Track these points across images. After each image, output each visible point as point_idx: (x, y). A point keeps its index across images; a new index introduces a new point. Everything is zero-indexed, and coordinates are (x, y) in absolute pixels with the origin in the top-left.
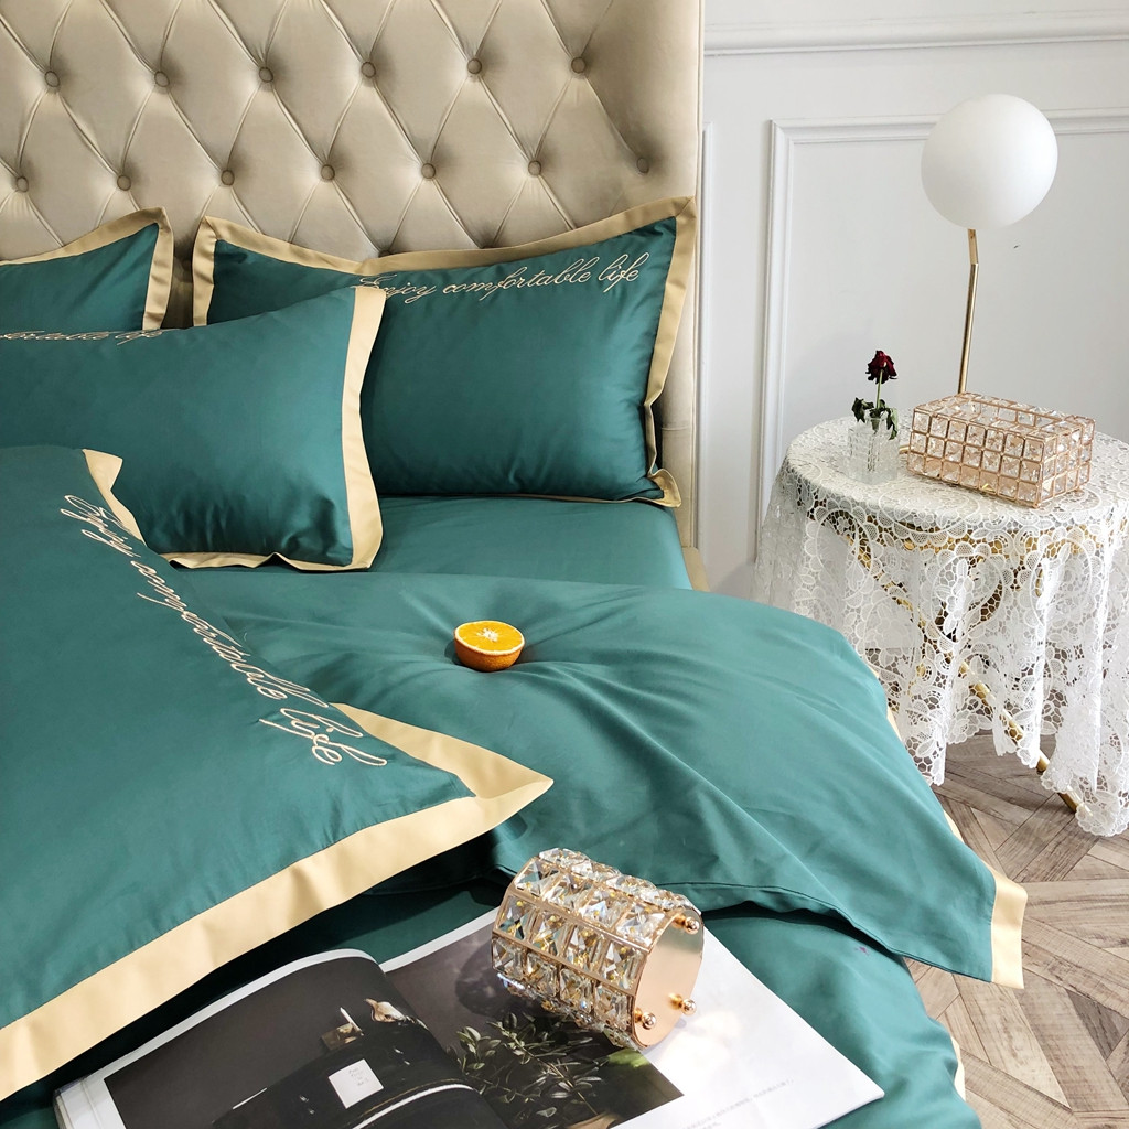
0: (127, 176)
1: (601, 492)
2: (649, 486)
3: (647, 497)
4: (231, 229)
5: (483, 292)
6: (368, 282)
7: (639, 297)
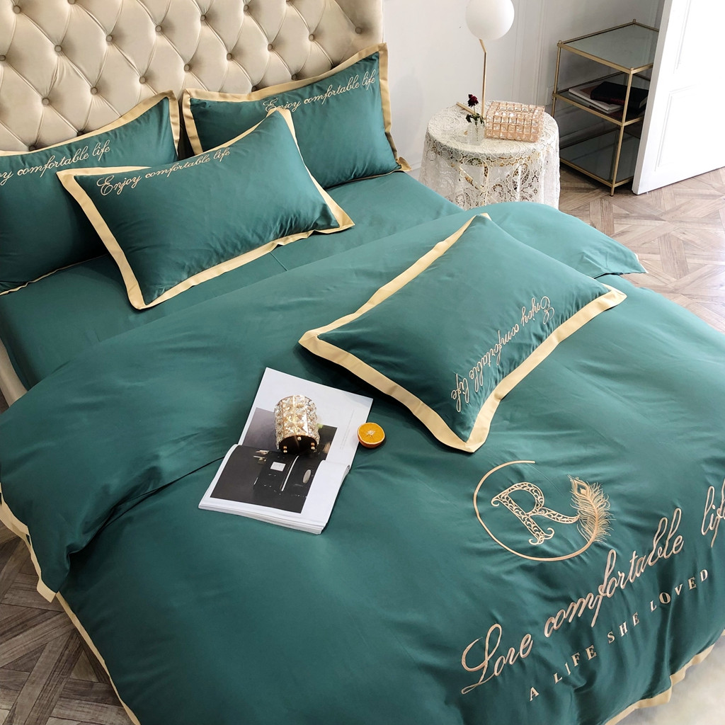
2: (396, 165)
4: (197, 92)
5: (321, 100)
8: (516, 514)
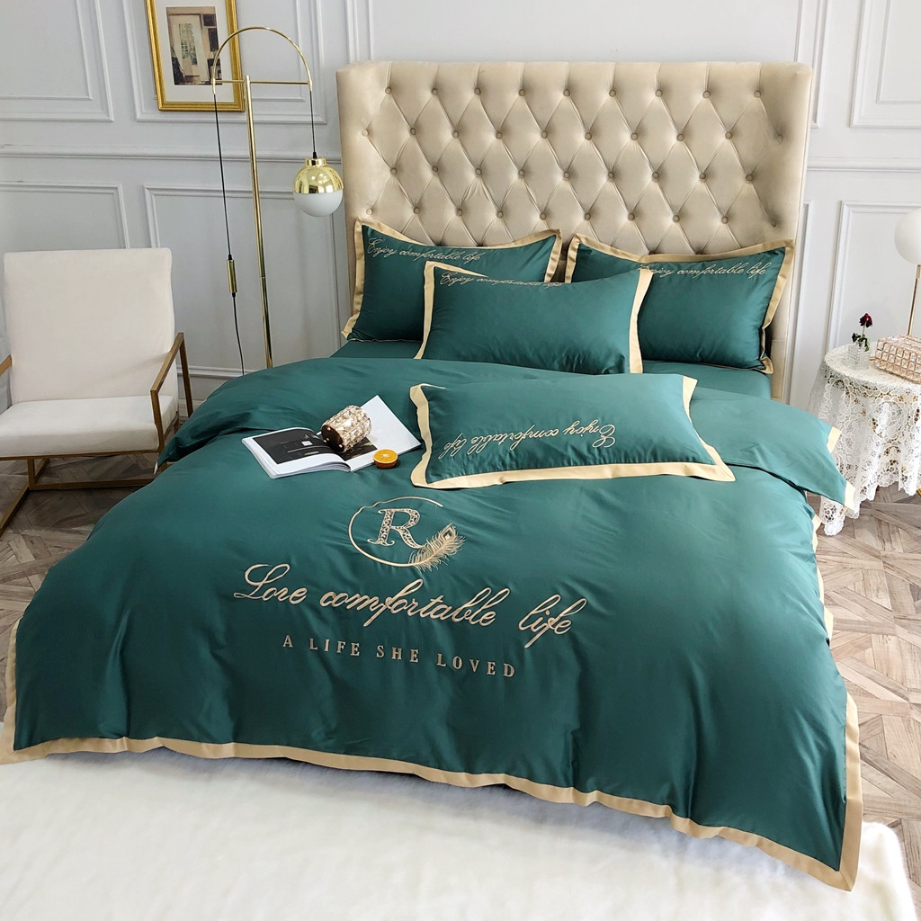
0: (545, 214)
1: (737, 365)
2: (760, 364)
3: (759, 369)
5: (695, 275)
6: (645, 266)
7: (764, 282)
8: (384, 523)
